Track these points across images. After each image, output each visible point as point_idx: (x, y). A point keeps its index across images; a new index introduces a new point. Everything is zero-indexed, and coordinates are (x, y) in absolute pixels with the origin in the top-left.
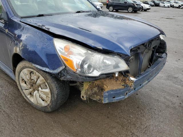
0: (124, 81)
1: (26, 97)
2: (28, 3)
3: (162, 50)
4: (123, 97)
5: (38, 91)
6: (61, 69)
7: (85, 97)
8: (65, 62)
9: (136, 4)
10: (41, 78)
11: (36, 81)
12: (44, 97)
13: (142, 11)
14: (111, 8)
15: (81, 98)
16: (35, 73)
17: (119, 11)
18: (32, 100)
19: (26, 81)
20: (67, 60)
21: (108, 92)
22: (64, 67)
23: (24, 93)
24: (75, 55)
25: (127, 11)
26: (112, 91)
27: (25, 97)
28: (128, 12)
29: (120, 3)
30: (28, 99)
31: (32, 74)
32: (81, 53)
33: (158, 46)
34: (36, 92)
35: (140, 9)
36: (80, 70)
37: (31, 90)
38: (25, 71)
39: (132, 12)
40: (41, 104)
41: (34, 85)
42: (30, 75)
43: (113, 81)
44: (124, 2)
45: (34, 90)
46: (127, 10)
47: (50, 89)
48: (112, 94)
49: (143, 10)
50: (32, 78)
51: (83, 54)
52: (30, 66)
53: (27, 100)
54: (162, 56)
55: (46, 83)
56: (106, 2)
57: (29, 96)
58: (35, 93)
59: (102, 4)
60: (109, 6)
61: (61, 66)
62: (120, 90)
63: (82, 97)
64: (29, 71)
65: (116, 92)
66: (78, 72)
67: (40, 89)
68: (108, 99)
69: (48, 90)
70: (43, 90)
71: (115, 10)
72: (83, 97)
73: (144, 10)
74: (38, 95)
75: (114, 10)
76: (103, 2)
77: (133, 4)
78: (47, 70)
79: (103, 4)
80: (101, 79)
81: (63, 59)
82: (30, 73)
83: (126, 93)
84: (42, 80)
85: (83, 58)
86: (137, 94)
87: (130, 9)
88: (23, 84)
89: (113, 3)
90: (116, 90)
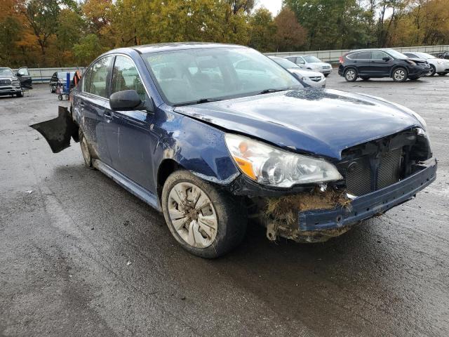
0: (336, 199)
1: (176, 232)
2: (174, 79)
3: (421, 154)
4: (333, 223)
5: (197, 220)
6: (234, 177)
7: (273, 234)
8: (240, 166)
9: (414, 61)
10: (204, 197)
11: (195, 201)
12: (207, 229)
13: (432, 76)
14: (351, 75)
15: (267, 238)
16: (195, 190)
17: (371, 79)
18: (186, 238)
19: (179, 204)
20: (242, 164)
21: (305, 212)
22: (239, 174)
23: (172, 225)
24: (255, 156)
25: (392, 79)
26: (314, 211)
27: (174, 235)
28: (395, 81)
29: (373, 62)
30: (179, 237)
31: (189, 192)
32: (264, 153)
33: (413, 147)
34: (194, 221)
35: (428, 72)
36: (262, 177)
37: (185, 219)
38: (179, 187)
39: (404, 81)
40: (200, 244)
41: (191, 211)
42: (187, 194)
43: (316, 199)
44: (383, 59)
45: (190, 220)
46: (392, 76)
47: (217, 214)
48: (314, 216)
49: (436, 74)
50: (189, 198)
51: (267, 155)
52: (187, 178)
53: (177, 239)
54: (424, 165)
55: (211, 205)
56: (338, 59)
57: (180, 232)
58: (191, 224)
59: (328, 65)
60: (345, 71)
61: (235, 172)
62: (326, 210)
63: (268, 236)
64: (185, 186)
65: (319, 214)
66: (259, 181)
67: (200, 215)
68: (307, 225)
69: (213, 218)
70: (206, 217)
71: (361, 77)
72: (270, 235)
73: (438, 73)
74: (196, 226)
75: (359, 79)
76: (332, 60)
77: (406, 61)
78: (214, 180)
79: (330, 65)
80: (295, 194)
81: (239, 162)
82: (187, 191)
83: (337, 218)
84: (206, 200)
85: (265, 160)
86: (379, 242)
87: (400, 74)
88: (173, 211)
89: (355, 62)
90: (319, 211)
